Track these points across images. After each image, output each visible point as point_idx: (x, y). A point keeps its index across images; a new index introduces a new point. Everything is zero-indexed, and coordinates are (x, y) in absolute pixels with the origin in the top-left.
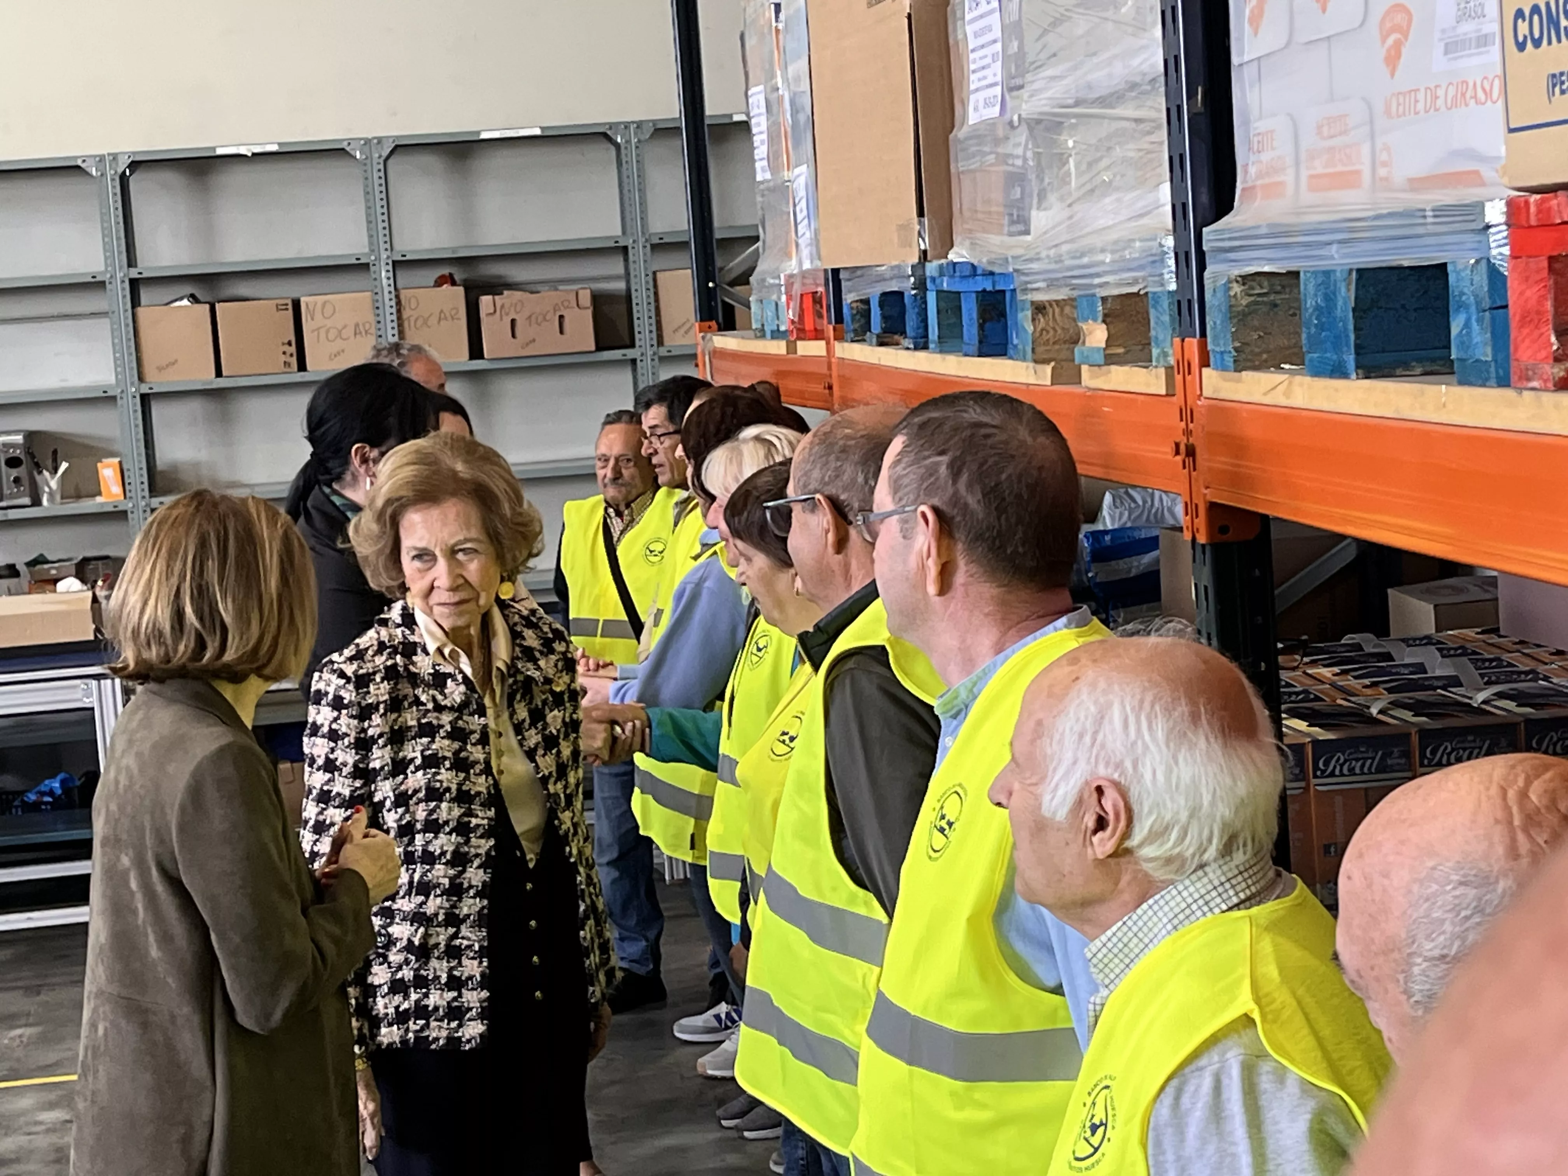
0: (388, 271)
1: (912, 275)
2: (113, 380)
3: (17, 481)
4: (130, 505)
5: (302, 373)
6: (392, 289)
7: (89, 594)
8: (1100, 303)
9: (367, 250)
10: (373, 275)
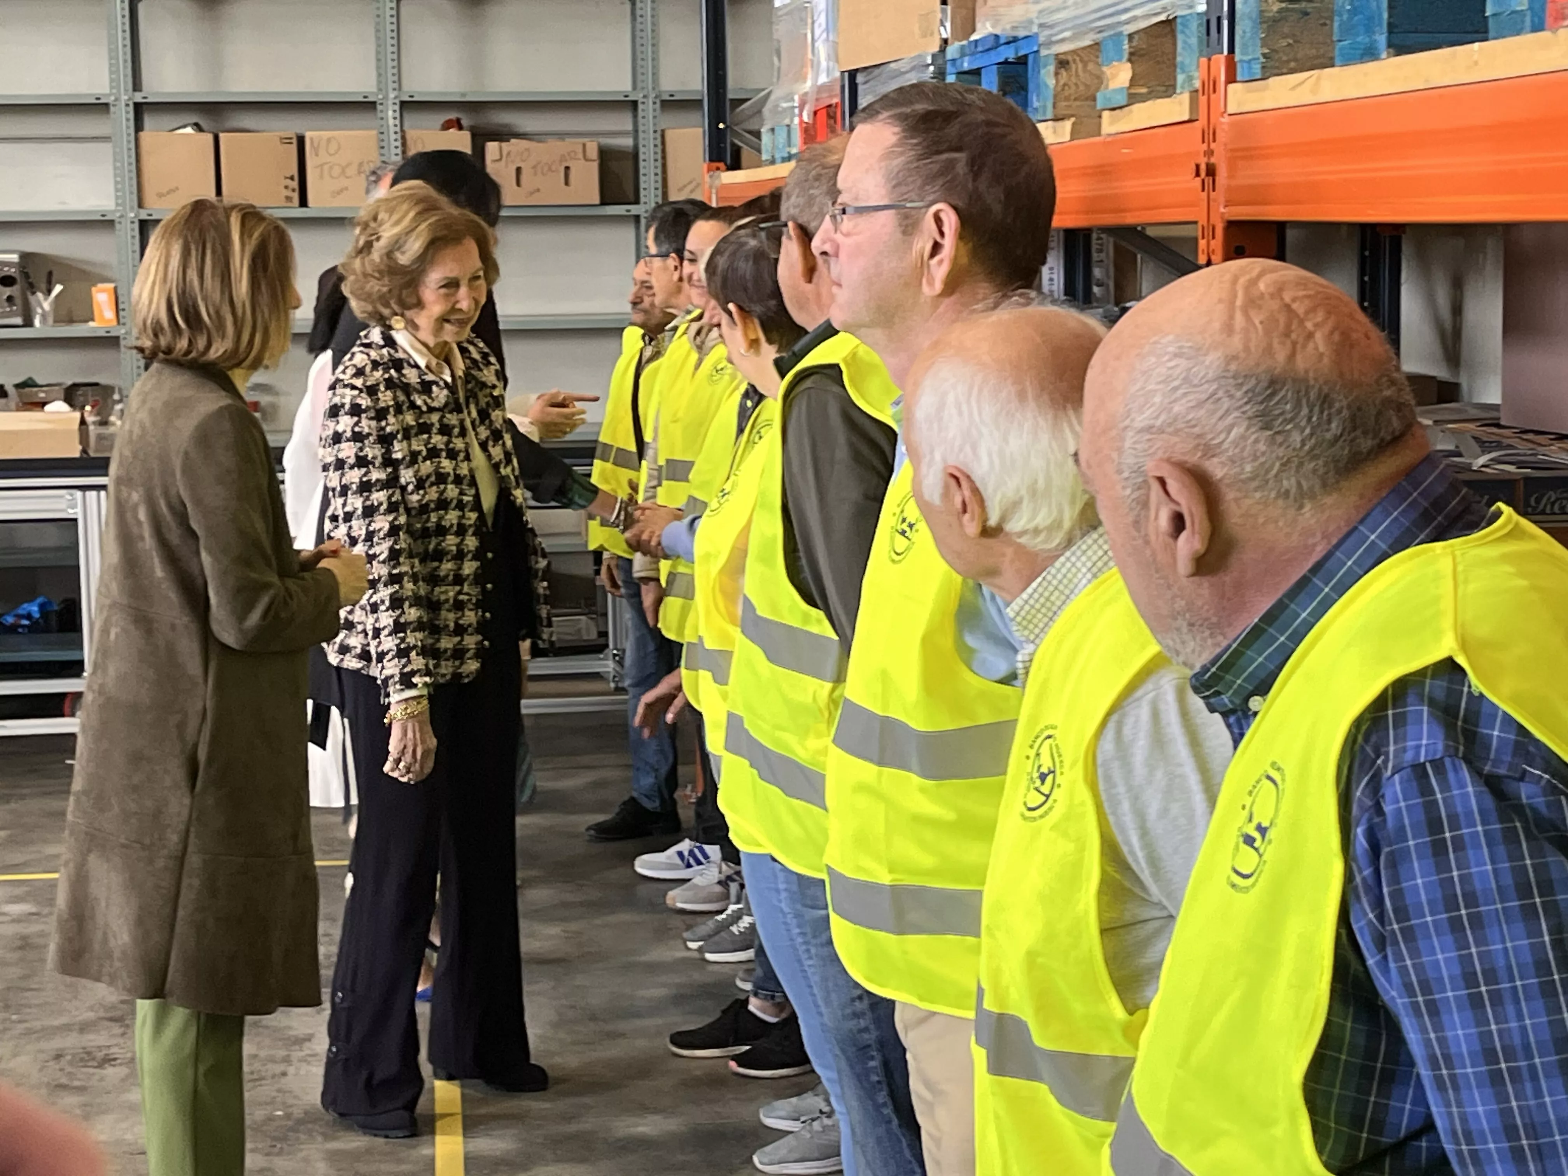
0: (395, 111)
1: (932, 64)
2: (112, 206)
3: (10, 299)
4: (123, 331)
5: (304, 209)
6: (398, 129)
7: (77, 415)
8: (1126, 42)
9: (375, 90)
10: (380, 115)
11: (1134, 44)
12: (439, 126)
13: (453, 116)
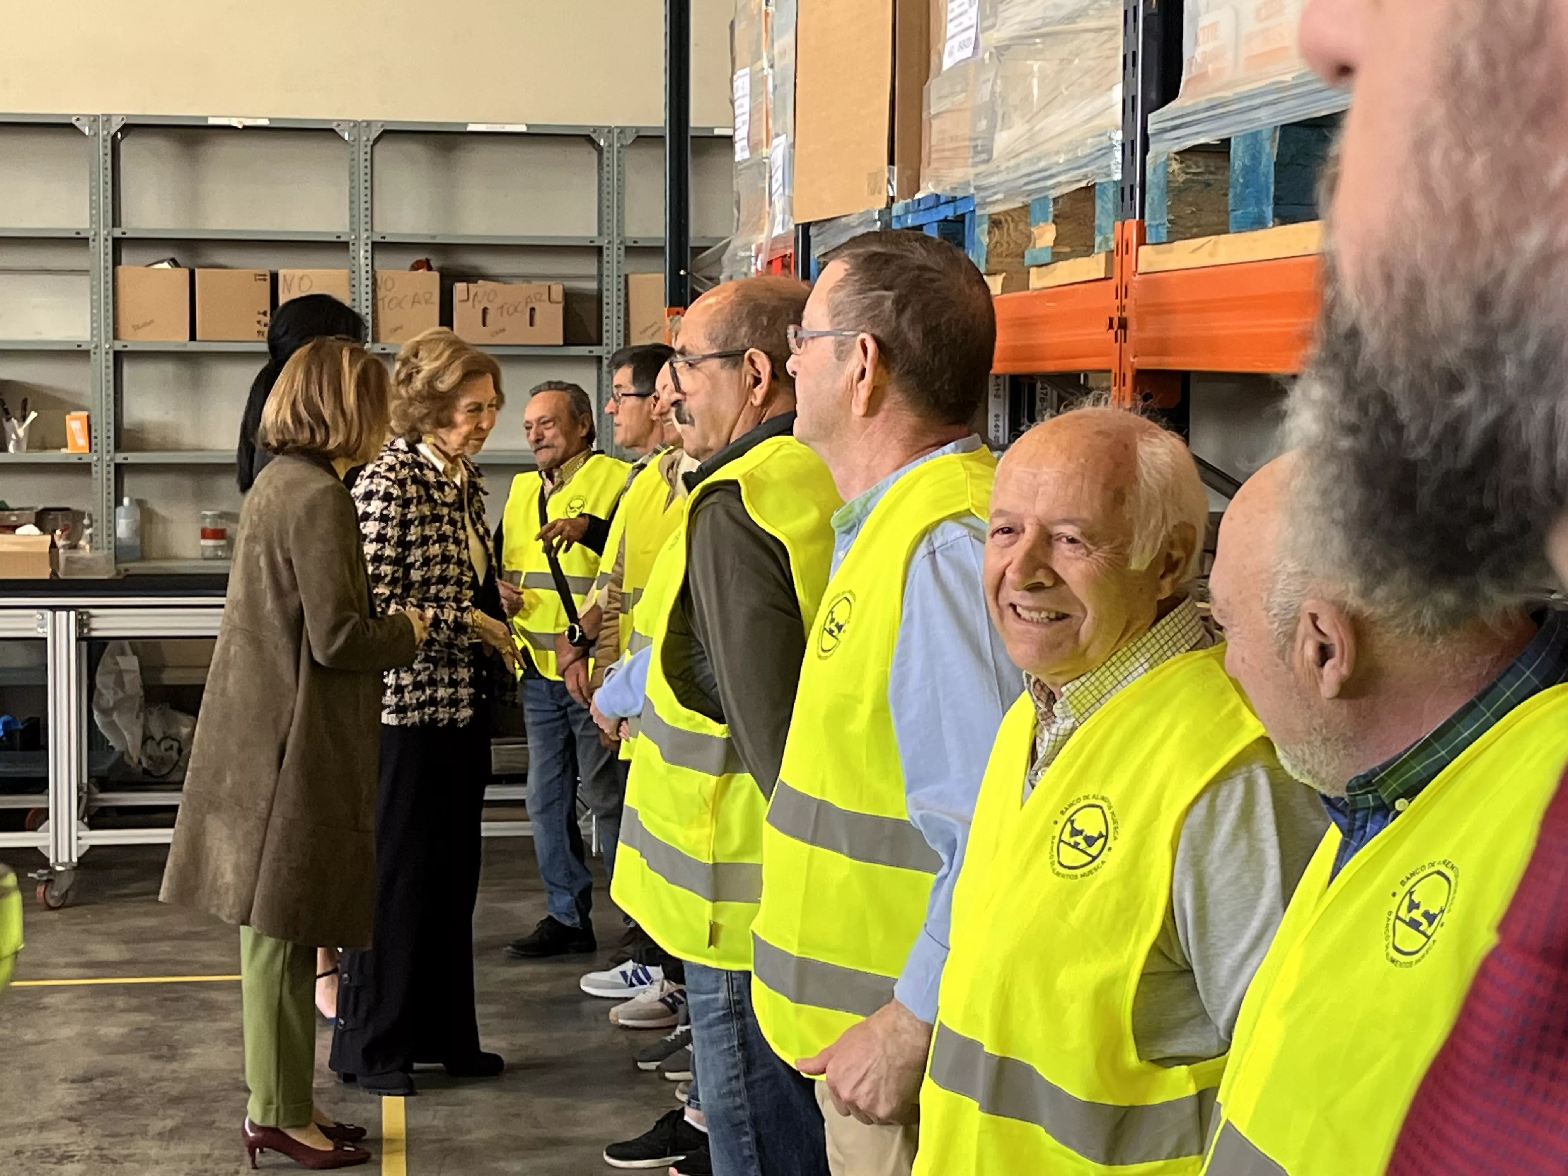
0: (367, 251)
1: (879, 219)
2: (88, 337)
4: (95, 458)
6: (369, 268)
7: (48, 538)
8: (1051, 205)
9: (347, 230)
10: (352, 254)
11: (1059, 207)
12: (409, 266)
13: (422, 257)
